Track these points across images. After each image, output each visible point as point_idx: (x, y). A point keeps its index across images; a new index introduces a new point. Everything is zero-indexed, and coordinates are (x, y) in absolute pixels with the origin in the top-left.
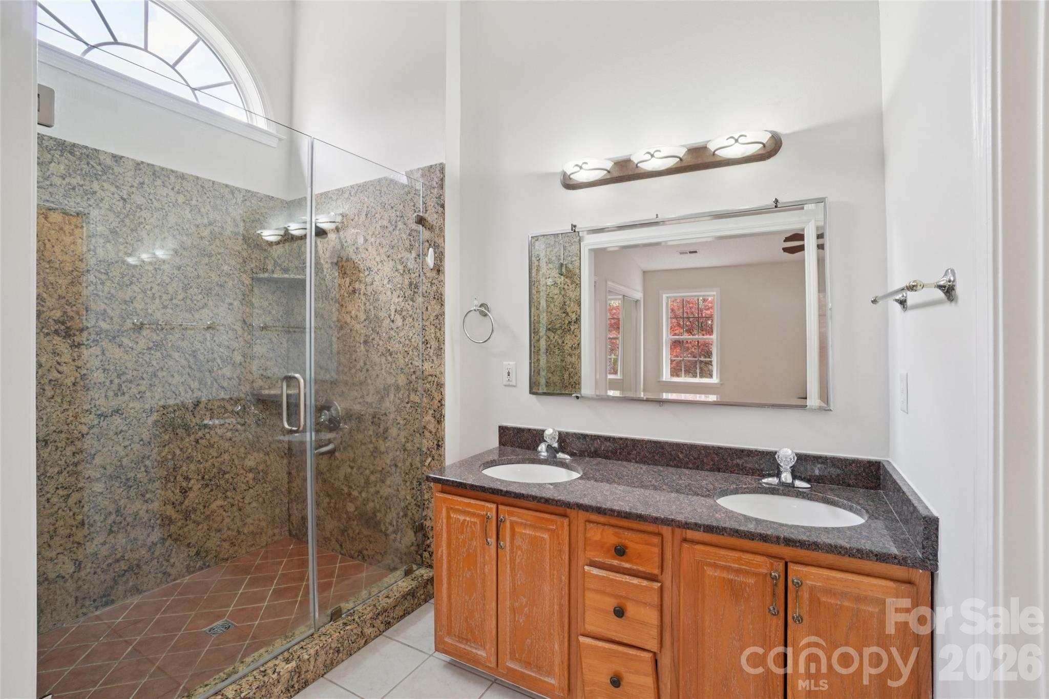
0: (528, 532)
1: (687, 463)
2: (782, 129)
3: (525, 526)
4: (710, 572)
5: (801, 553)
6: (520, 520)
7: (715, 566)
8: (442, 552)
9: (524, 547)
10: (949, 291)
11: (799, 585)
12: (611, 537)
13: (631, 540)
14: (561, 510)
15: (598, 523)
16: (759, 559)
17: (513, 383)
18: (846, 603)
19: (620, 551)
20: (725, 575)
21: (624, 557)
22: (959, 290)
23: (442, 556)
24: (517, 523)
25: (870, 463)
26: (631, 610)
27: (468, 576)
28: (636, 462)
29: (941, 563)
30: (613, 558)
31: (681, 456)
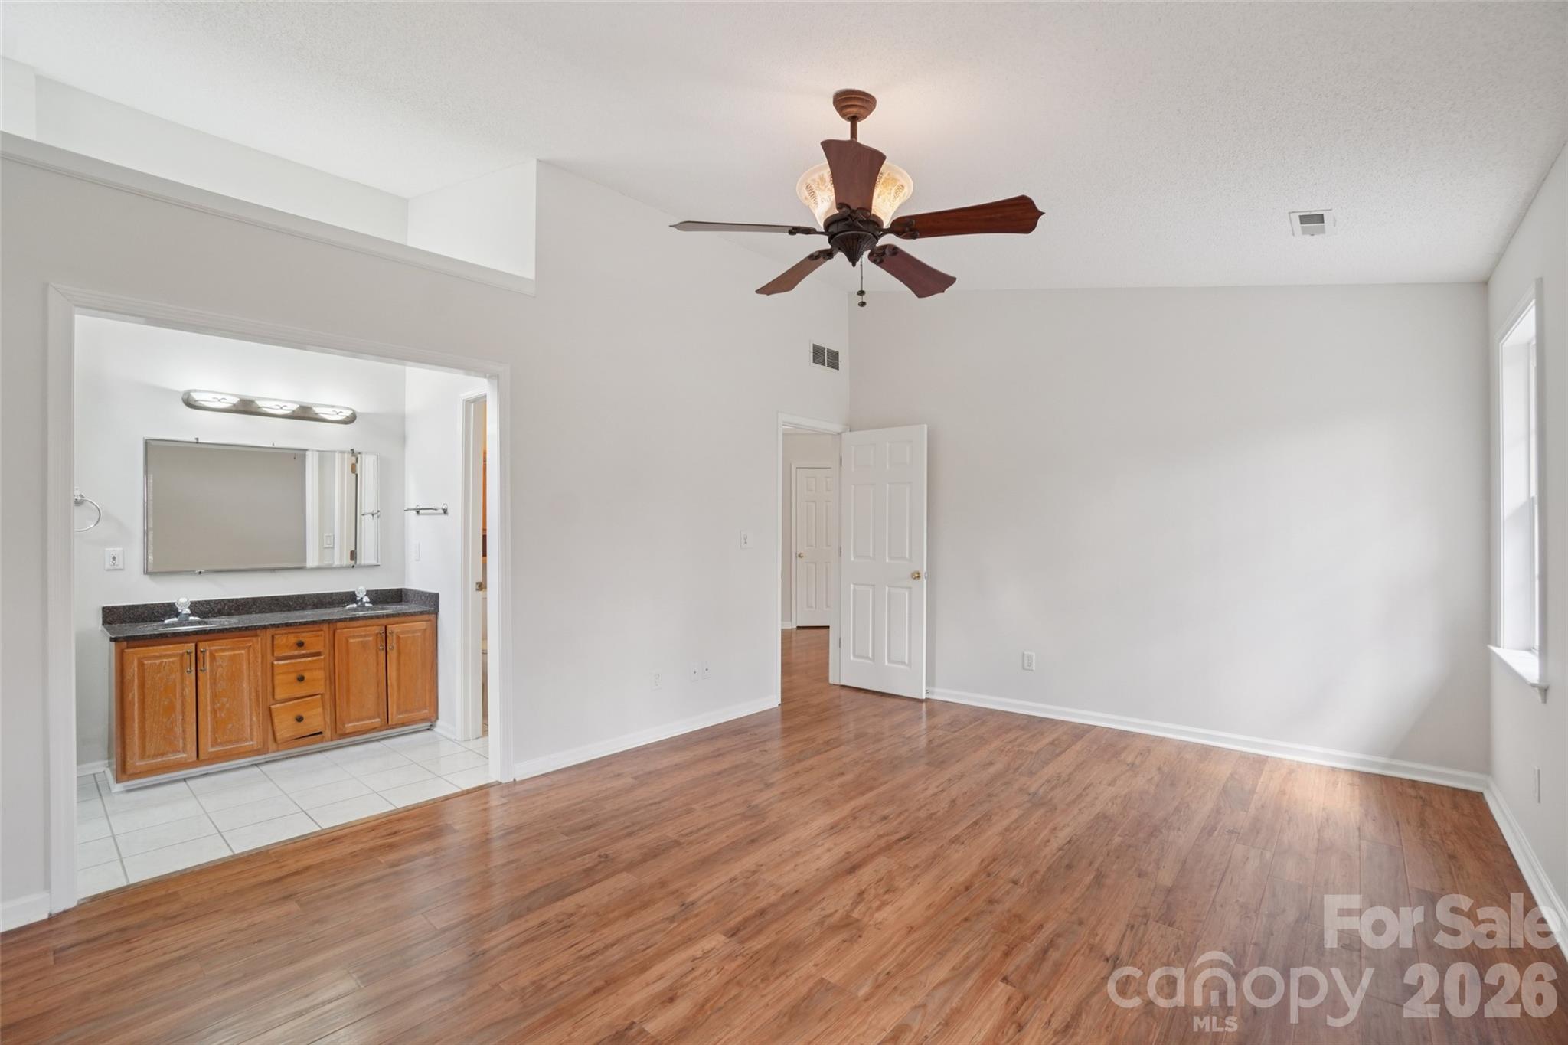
0: (227, 653)
1: (295, 607)
2: (358, 410)
3: (223, 650)
4: (351, 640)
5: (392, 620)
6: (220, 647)
7: (354, 637)
8: (134, 694)
9: (224, 664)
10: (445, 511)
11: (392, 633)
12: (293, 639)
13: (304, 637)
14: (253, 632)
15: (282, 634)
16: (374, 628)
17: (121, 566)
18: (410, 635)
19: (300, 644)
20: (360, 640)
21: (303, 648)
22: (449, 511)
23: (133, 698)
24: (216, 651)
25: (398, 590)
26: (307, 675)
27: (166, 703)
28: (256, 613)
29: (440, 610)
30: (296, 650)
31: (291, 603)
